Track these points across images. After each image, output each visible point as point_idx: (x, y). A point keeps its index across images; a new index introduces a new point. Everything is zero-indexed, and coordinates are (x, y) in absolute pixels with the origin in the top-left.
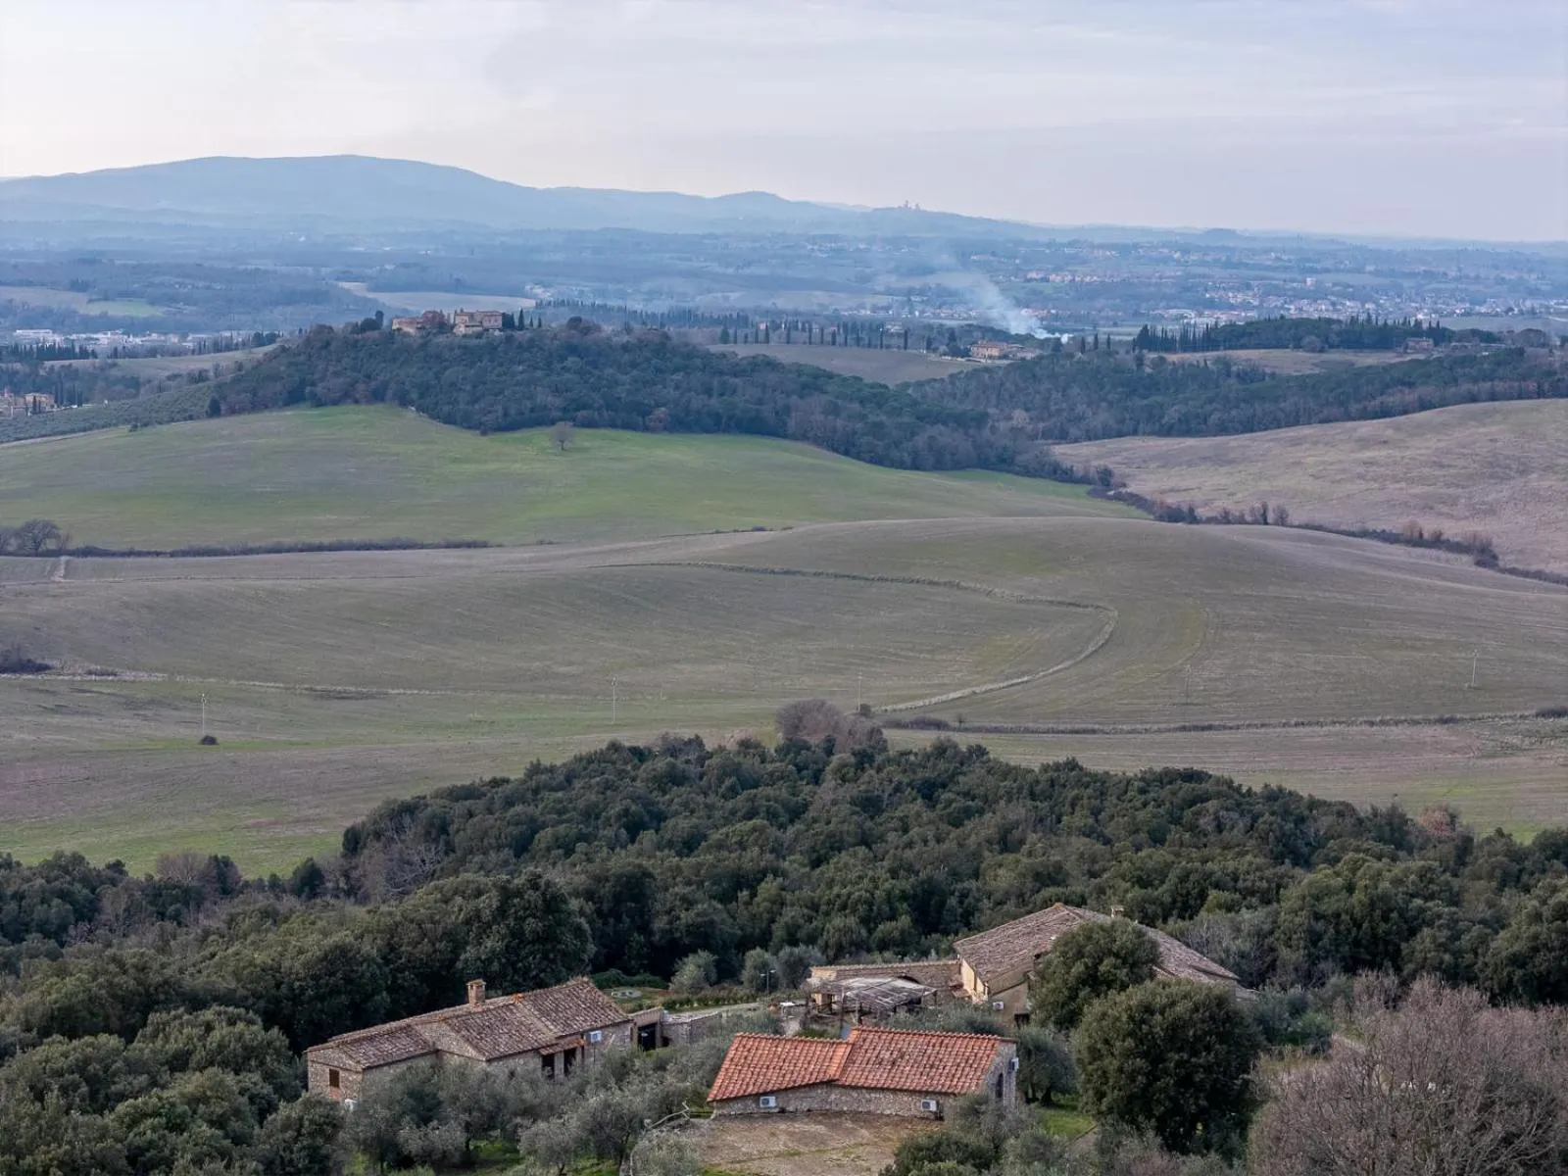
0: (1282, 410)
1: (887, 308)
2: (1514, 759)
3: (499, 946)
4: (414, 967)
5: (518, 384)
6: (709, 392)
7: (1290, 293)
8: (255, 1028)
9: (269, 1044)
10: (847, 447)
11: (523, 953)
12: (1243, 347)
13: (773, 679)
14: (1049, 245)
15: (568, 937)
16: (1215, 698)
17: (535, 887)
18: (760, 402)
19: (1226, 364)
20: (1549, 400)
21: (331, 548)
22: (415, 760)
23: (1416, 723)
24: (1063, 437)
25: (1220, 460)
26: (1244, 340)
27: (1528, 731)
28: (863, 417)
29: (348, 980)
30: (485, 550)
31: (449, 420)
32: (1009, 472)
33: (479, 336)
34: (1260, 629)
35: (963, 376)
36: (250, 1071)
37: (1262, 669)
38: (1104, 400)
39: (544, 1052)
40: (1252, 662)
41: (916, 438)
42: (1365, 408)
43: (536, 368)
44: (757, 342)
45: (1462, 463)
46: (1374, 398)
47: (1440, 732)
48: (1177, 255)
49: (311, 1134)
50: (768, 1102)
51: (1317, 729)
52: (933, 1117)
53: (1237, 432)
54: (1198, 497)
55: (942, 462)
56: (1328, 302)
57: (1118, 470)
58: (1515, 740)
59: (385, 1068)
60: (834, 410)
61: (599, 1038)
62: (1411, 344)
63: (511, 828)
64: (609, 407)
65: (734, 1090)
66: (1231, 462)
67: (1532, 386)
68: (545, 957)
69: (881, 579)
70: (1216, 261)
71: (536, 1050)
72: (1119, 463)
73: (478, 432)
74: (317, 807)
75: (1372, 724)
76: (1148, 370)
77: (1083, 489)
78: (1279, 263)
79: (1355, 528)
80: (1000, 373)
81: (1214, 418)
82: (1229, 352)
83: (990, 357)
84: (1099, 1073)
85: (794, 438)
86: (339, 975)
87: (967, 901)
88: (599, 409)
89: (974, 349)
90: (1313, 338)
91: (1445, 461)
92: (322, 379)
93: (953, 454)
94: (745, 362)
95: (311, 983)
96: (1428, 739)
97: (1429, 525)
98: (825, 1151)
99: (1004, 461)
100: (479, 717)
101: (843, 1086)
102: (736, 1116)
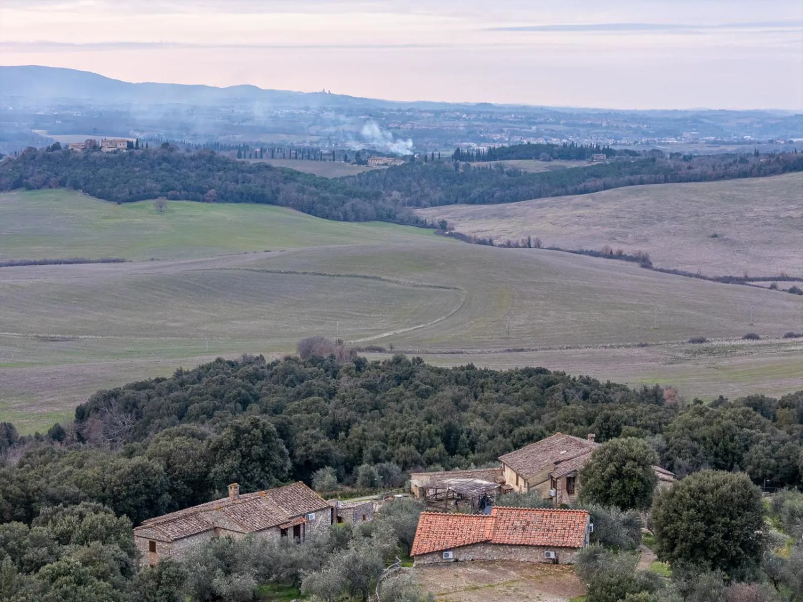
0: (532, 190)
1: (317, 143)
2: (683, 365)
3: (236, 463)
4: (184, 477)
5: (137, 177)
6: (237, 182)
7: (524, 134)
8: (110, 515)
9: (122, 525)
10: (309, 209)
11: (250, 467)
12: (509, 159)
13: (286, 328)
14: (399, 111)
15: (277, 457)
16: (523, 335)
17: (257, 426)
18: (263, 187)
19: (501, 167)
20: (670, 184)
21: (41, 263)
22: (103, 371)
23: (629, 347)
24: (418, 205)
25: (502, 216)
26: (509, 155)
27: (687, 350)
28: (318, 194)
29: (147, 486)
30: (124, 264)
31: (101, 196)
32: (392, 222)
33: (115, 152)
34: (541, 299)
35: (365, 174)
36: (111, 543)
37: (545, 320)
38: (439, 186)
39: (283, 527)
40: (539, 316)
41: (345, 205)
42: (576, 189)
43: (146, 169)
44: (256, 157)
45: (628, 216)
46: (581, 183)
47: (642, 351)
48: (465, 116)
49: (168, 584)
50: (448, 555)
51: (578, 350)
52: (551, 562)
53: (508, 201)
54: (493, 234)
55: (359, 217)
56: (543, 139)
57: (449, 221)
58: (681, 355)
59: (185, 539)
60: (302, 190)
61: (314, 518)
62: (595, 157)
63: (174, 404)
64: (185, 189)
65: (427, 548)
66: (508, 216)
67: (662, 177)
68: (263, 470)
69: (339, 275)
70: (484, 119)
71: (278, 526)
72: (449, 218)
73: (116, 203)
74: (52, 397)
75: (606, 347)
76: (461, 171)
77: (432, 231)
78: (516, 120)
79: (577, 249)
80: (384, 172)
81: (497, 194)
82: (502, 161)
83: (378, 165)
84: (673, 531)
85: (282, 205)
86: (141, 482)
87: (471, 436)
88: (180, 191)
89: (370, 161)
90: (545, 154)
91: (620, 216)
92: (31, 176)
93: (364, 213)
94: (254, 166)
95: (125, 488)
96: (636, 355)
97: (615, 248)
98: (494, 586)
99: (390, 217)
100: (132, 349)
101: (495, 544)
102: (429, 565)
